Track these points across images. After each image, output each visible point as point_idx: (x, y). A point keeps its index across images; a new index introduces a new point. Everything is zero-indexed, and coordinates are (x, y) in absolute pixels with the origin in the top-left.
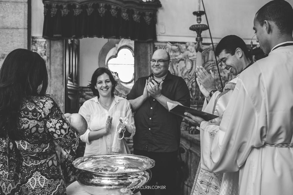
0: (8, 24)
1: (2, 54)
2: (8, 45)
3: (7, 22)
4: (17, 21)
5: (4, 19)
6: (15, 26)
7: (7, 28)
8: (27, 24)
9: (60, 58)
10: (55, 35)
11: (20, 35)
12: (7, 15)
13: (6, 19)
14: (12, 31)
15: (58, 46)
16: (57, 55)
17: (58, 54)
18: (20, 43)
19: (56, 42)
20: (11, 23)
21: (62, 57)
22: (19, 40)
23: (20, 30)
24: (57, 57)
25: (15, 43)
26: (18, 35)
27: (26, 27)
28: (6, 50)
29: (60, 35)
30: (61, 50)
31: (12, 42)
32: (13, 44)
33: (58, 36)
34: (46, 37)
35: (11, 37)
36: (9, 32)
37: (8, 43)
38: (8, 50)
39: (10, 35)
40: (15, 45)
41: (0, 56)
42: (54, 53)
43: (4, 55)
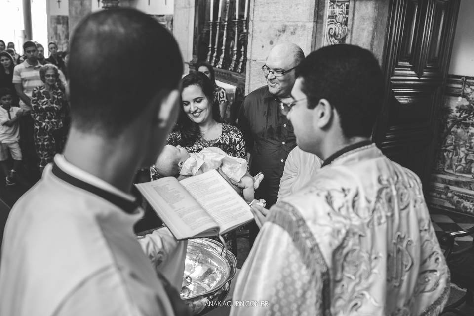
1: (283, 25)
2: (291, 10)
9: (368, 31)
15: (367, 8)
16: (364, 27)
17: (366, 24)
18: (306, 6)
21: (371, 29)
24: (363, 29)
25: (299, 7)
28: (288, 19)
30: (371, 16)
31: (297, 5)
32: (297, 8)
37: (291, 7)
40: (299, 10)
41: (281, 28)
42: (360, 21)
43: (286, 26)
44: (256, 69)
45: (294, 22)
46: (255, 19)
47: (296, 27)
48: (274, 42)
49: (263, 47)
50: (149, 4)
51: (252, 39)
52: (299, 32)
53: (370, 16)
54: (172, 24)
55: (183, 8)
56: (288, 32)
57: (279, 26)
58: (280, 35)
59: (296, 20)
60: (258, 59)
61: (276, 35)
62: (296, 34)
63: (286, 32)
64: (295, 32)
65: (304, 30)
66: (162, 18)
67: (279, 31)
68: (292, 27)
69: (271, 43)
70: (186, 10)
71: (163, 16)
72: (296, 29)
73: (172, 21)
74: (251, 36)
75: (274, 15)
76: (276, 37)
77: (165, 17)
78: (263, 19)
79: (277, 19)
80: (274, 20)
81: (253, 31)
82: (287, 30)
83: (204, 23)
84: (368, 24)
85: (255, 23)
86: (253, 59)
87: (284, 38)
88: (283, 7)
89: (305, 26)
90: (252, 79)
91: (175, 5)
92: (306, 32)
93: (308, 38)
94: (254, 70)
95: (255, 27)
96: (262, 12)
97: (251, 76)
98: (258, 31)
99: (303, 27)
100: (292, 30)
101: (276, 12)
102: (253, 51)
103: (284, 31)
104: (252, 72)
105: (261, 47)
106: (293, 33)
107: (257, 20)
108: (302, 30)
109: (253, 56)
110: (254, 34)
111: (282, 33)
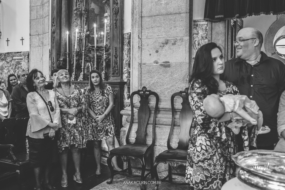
0: (171, 10)
1: (166, 40)
2: (171, 30)
3: (171, 8)
4: (179, 6)
5: (167, 6)
6: (177, 12)
7: (171, 14)
8: (188, 8)
9: (222, 41)
10: (216, 17)
11: (182, 19)
12: (170, 1)
13: (169, 5)
14: (175, 17)
15: (220, 28)
16: (219, 38)
17: (220, 36)
18: (182, 27)
19: (217, 23)
20: (174, 9)
21: (224, 39)
22: (181, 24)
23: (182, 14)
25: (177, 28)
26: (180, 20)
27: (188, 11)
28: (169, 36)
29: (222, 16)
31: (175, 27)
32: (175, 29)
33: (220, 17)
34: (207, 19)
35: (174, 23)
36: (172, 18)
38: (171, 35)
39: (173, 21)
40: (177, 30)
41: (164, 42)
42: (216, 35)
43: (168, 40)
44: (145, 69)
45: (174, 37)
46: (142, 38)
47: (176, 40)
48: (159, 51)
49: (150, 55)
50: (8, 46)
51: (141, 50)
52: (178, 43)
53: (222, 32)
54: (28, 57)
55: (38, 46)
56: (170, 44)
57: (162, 40)
58: (164, 46)
59: (176, 36)
60: (147, 63)
61: (161, 46)
62: (176, 44)
63: (168, 44)
64: (175, 44)
65: (182, 41)
66: (19, 54)
67: (163, 44)
68: (173, 41)
69: (157, 52)
70: (40, 47)
71: (21, 52)
72: (176, 41)
73: (28, 55)
74: (141, 48)
75: (158, 34)
76: (161, 48)
77: (22, 53)
78: (149, 37)
79: (160, 37)
80: (158, 37)
81: (141, 45)
82: (169, 43)
83: (60, 54)
84: (221, 36)
85: (143, 40)
86: (142, 63)
87: (167, 47)
88: (164, 29)
89: (182, 39)
90: (143, 76)
91: (30, 45)
92: (183, 43)
93: (186, 46)
94: (144, 70)
95: (143, 43)
96: (148, 33)
97: (142, 74)
98: (146, 45)
99: (181, 40)
100: (173, 42)
101: (159, 32)
102: (142, 58)
103: (167, 43)
104: (143, 71)
105: (149, 55)
106: (174, 44)
107: (144, 38)
108: (180, 41)
109: (142, 61)
110: (142, 47)
111: (165, 45)
